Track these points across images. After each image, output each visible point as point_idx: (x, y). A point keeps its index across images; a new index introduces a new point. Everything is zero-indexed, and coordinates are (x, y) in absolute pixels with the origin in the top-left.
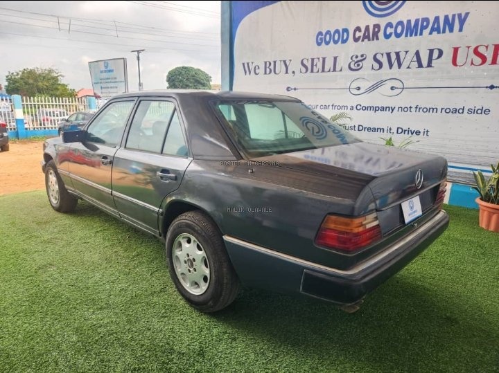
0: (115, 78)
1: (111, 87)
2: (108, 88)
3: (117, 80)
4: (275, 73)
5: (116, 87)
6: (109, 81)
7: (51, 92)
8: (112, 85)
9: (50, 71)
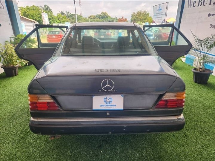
0: (162, 13)
1: (160, 17)
2: (158, 18)
3: (163, 14)
4: (204, 5)
5: (162, 17)
6: (159, 14)
7: (144, 21)
8: (160, 16)
9: (145, 11)
